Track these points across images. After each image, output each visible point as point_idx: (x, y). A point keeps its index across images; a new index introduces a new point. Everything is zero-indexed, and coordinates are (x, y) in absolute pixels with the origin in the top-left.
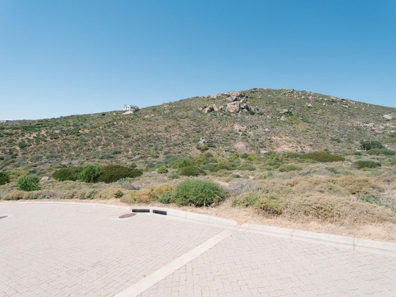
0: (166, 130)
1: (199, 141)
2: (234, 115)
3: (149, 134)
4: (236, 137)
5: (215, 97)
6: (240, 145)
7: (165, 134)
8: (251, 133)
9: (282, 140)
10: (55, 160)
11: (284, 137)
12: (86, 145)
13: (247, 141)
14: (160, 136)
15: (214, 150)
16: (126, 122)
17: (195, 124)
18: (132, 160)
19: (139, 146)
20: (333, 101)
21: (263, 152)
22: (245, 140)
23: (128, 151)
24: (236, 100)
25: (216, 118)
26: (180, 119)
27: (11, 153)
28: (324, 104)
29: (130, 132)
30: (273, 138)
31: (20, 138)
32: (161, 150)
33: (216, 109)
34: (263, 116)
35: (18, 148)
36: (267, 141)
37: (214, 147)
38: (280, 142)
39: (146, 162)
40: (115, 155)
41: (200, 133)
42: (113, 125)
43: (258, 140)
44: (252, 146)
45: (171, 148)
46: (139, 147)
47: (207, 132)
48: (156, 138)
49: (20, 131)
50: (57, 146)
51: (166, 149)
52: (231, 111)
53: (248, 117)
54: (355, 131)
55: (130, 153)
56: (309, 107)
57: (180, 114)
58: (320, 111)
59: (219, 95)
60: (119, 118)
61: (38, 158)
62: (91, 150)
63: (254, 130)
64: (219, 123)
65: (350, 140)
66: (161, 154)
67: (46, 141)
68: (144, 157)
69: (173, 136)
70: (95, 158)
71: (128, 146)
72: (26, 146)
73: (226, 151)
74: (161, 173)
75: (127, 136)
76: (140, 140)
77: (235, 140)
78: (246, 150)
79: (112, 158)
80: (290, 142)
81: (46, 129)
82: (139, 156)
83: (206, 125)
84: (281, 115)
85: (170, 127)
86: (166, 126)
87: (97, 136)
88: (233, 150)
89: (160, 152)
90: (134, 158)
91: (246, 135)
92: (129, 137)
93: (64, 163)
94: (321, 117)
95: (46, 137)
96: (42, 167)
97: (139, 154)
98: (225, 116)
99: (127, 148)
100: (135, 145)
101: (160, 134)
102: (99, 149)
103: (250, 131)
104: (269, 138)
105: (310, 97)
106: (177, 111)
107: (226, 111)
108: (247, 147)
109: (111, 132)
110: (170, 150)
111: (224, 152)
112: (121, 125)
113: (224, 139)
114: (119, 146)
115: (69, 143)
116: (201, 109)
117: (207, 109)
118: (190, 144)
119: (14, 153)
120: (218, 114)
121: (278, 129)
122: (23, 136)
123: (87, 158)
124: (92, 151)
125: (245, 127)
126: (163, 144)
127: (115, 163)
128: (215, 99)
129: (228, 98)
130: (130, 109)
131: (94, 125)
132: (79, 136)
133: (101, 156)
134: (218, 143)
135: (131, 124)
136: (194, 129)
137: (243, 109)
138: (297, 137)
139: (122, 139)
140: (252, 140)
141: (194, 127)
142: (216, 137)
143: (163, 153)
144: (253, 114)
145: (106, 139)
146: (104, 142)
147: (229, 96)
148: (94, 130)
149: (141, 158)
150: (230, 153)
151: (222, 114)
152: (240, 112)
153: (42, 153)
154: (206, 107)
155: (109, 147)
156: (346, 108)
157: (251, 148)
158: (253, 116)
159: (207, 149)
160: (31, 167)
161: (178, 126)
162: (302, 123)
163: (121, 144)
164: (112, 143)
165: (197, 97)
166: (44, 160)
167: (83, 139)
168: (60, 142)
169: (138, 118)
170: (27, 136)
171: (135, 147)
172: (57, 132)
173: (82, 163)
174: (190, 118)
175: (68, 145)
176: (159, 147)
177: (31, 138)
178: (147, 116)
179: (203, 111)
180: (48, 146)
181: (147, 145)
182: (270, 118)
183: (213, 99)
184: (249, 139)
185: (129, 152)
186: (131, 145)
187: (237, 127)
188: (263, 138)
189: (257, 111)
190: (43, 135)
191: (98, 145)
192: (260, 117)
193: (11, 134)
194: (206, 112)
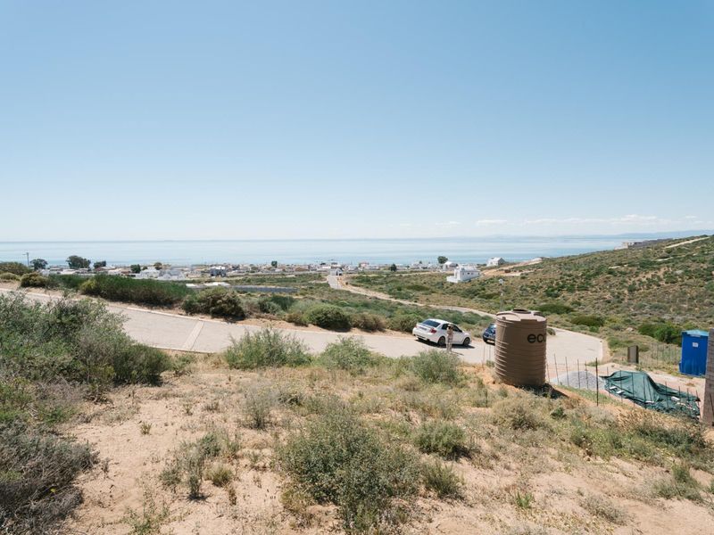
10: (657, 312)
27: (618, 297)
31: (633, 279)
35: (626, 292)
49: (635, 269)
50: (670, 293)
61: (642, 307)
67: (659, 285)
72: (635, 290)
81: (668, 267)
93: (666, 317)
95: (661, 280)
96: (639, 317)
115: (688, 290)
119: (621, 297)
122: (637, 276)
132: (707, 280)
153: (648, 302)
160: (629, 316)
166: (647, 309)
168: (677, 287)
170: (641, 276)
172: (679, 272)
175: (685, 293)
177: (644, 280)
180: (659, 292)
190: (658, 277)
193: (625, 274)
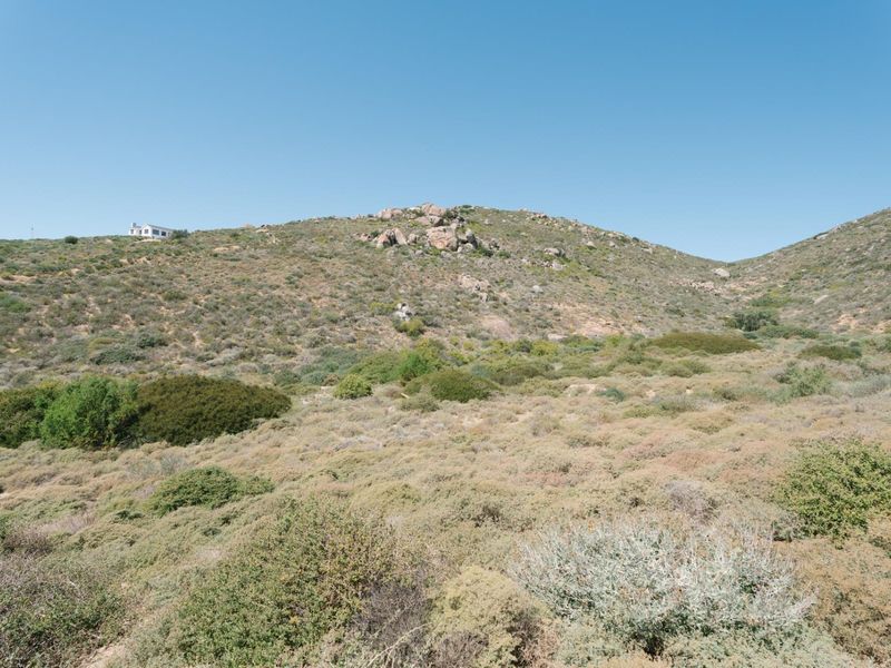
0: (290, 281)
1: (394, 310)
2: (448, 254)
3: (242, 291)
4: (477, 303)
5: (388, 216)
6: (495, 322)
7: (293, 294)
8: (504, 295)
9: (577, 312)
11: (577, 304)
12: (25, 320)
13: (506, 312)
14: (280, 297)
15: (440, 335)
16: (160, 259)
17: (362, 270)
18: (213, 365)
19: (224, 323)
20: (624, 240)
21: (551, 336)
22: (500, 310)
23: (189, 339)
24: (440, 223)
25: (410, 259)
26: (319, 259)
28: (612, 244)
29: (181, 284)
30: (556, 306)
32: (295, 334)
33: (402, 240)
34: (510, 260)
36: (549, 314)
37: (436, 326)
38: (575, 316)
39: (266, 369)
40: (147, 352)
41: (387, 292)
42: (117, 264)
43: (527, 310)
44: (523, 323)
45: (325, 328)
46: (223, 327)
47: (402, 291)
48: (268, 303)
51: (312, 333)
52: (439, 246)
53: (481, 261)
54: (690, 295)
55: (198, 343)
56: (591, 248)
57: (313, 248)
58: (611, 257)
59: (396, 212)
60: (134, 249)
62: (51, 335)
63: (508, 290)
64: (422, 270)
65: (698, 311)
66: (299, 346)
68: (252, 354)
69: (315, 298)
70: (70, 360)
71: (185, 325)
73: (468, 336)
74: (353, 397)
75: (175, 297)
76: (222, 307)
77: (477, 310)
78: (513, 333)
79: (138, 359)
80: (597, 314)
82: (233, 353)
83: (392, 275)
84: (550, 260)
85: (301, 277)
86: (288, 274)
87: (66, 296)
88: (484, 334)
89: (295, 339)
90: (220, 359)
91: (495, 299)
92: (183, 298)
94: (619, 268)
97: (230, 346)
98: (427, 257)
99: (186, 330)
100: (211, 323)
101: (277, 292)
102: (82, 332)
103: (501, 291)
104: (550, 306)
105: (584, 229)
106: (302, 241)
107: (427, 245)
108: (511, 325)
109: (116, 285)
110: (322, 333)
111: (465, 337)
112: (145, 268)
113: (452, 307)
114: (152, 324)
116: (364, 239)
117: (381, 239)
118: (372, 320)
120: (411, 252)
121: (555, 287)
123: (40, 361)
124: (54, 340)
125: (487, 283)
126: (296, 318)
127: (155, 373)
128: (388, 220)
129: (420, 219)
130: (150, 234)
131: (47, 263)
133: (98, 352)
134: (440, 315)
135: (178, 266)
136: (367, 284)
137: (464, 242)
138: (603, 305)
139: (162, 305)
140: (516, 310)
141: (362, 279)
142: (430, 303)
143: (308, 342)
144: (489, 254)
145: (100, 303)
146: (94, 310)
147: (421, 214)
148: (49, 279)
149: (242, 357)
150: (481, 342)
151: (420, 251)
152: (460, 249)
154: (376, 235)
155: (116, 327)
156: (648, 253)
157: (520, 327)
158: (491, 260)
159: (422, 332)
161: (322, 275)
162: (593, 277)
163: (160, 318)
164: (127, 316)
165: (331, 218)
167: (13, 303)
169: (195, 250)
171: (211, 328)
173: (21, 380)
174: (343, 257)
176: (290, 328)
178: (222, 249)
179: (372, 244)
181: (249, 322)
182: (529, 264)
183: (382, 220)
184: (506, 307)
185: (193, 339)
186: (196, 320)
187: (466, 281)
188: (536, 307)
189: (495, 249)
191: (74, 322)
192: (507, 261)
194: (379, 245)
